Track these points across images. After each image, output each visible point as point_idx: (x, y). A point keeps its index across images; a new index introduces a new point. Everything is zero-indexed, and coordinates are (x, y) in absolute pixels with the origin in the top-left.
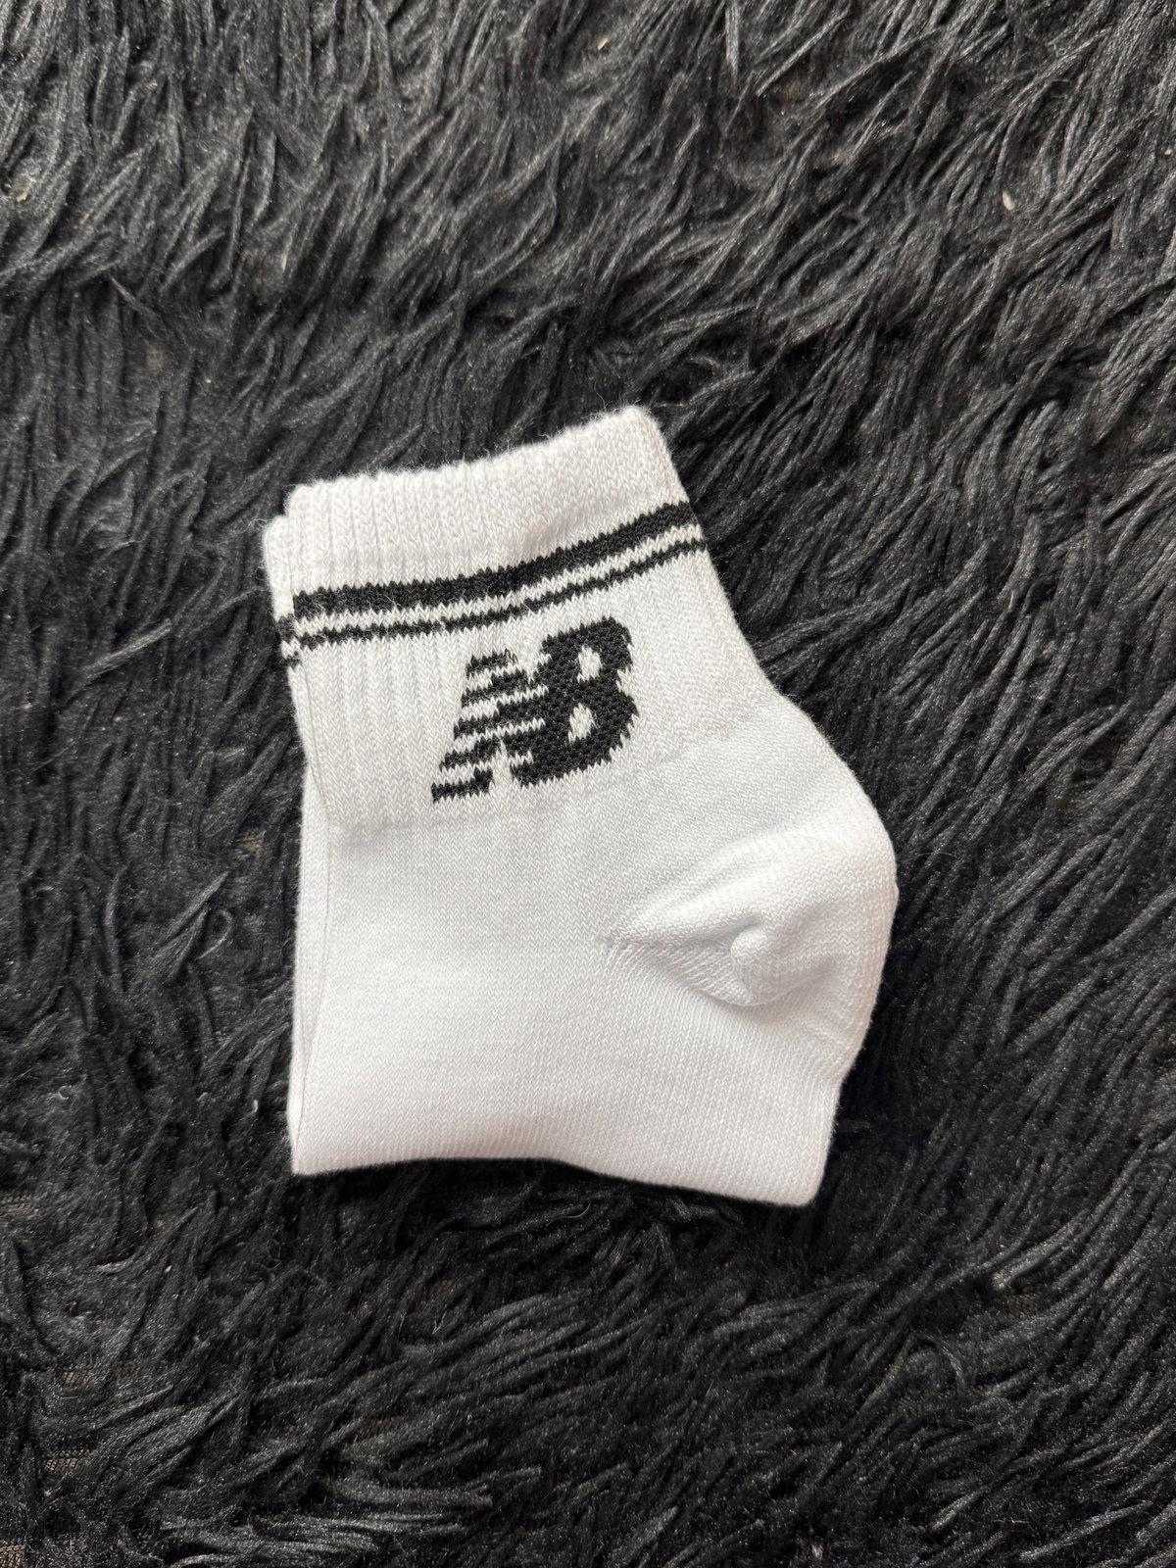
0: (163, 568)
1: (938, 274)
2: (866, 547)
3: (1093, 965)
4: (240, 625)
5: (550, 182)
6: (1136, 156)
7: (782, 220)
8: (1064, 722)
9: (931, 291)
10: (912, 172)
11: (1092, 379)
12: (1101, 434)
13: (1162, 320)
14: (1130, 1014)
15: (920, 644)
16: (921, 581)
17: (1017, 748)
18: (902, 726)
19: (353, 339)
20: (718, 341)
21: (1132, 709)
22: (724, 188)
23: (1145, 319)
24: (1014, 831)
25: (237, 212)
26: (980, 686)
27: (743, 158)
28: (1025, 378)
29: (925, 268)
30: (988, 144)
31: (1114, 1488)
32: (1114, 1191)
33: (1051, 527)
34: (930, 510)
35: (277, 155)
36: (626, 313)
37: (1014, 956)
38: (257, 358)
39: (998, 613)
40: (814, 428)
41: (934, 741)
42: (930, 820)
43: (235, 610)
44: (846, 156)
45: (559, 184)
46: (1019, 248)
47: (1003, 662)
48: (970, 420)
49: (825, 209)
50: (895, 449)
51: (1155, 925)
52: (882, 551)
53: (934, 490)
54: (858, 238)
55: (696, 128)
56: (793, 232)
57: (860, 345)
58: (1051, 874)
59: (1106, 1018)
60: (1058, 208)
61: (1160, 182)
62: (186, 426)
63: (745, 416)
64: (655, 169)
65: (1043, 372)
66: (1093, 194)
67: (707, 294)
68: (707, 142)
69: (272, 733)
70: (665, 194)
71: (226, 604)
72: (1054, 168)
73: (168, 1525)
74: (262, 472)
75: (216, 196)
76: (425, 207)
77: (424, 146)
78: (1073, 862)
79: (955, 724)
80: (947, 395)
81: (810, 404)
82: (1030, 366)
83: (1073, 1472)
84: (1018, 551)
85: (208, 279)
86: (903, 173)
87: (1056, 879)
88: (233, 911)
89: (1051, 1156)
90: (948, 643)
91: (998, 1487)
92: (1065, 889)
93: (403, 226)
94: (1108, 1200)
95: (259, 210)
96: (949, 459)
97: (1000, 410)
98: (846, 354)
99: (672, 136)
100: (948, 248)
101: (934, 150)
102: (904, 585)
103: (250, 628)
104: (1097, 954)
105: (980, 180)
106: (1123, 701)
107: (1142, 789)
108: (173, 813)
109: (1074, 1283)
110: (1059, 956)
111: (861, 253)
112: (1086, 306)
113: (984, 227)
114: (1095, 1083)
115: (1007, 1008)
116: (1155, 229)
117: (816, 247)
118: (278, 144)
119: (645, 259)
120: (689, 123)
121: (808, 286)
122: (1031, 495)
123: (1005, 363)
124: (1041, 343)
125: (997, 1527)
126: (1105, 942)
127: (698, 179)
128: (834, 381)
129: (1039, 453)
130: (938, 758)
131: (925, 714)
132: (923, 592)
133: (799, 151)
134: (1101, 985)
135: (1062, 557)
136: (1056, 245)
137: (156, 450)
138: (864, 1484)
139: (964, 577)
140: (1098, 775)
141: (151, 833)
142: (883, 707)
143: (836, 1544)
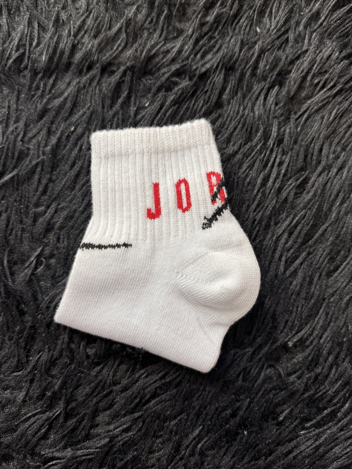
0: (13, 154)
1: (240, 51)
2: (228, 131)
3: (306, 248)
4: (39, 169)
5: (123, 30)
6: (293, 15)
7: (194, 37)
8: (290, 178)
9: (239, 56)
10: (230, 23)
11: (287, 79)
12: (292, 93)
13: (306, 60)
14: (319, 261)
15: (247, 159)
16: (245, 140)
17: (277, 187)
18: (244, 183)
19: (67, 80)
20: (179, 73)
21: (309, 173)
22: (176, 30)
23: (301, 61)
24: (279, 212)
25: (28, 44)
26: (265, 170)
27: (180, 21)
28: (269, 79)
29: (237, 49)
30: (251, 14)
31: (330, 401)
32: (320, 314)
33: (280, 122)
34: (245, 119)
35: (38, 26)
36: (150, 67)
37: (283, 247)
38: (38, 88)
39: (268, 149)
40: (209, 98)
41: (254, 187)
42: (255, 211)
43: (37, 164)
44: (210, 18)
45: (126, 31)
46: (263, 42)
47: (271, 162)
48: (254, 92)
49: (206, 34)
50: (233, 102)
51: (323, 234)
52: (233, 132)
53: (246, 113)
54: (216, 42)
55: (166, 12)
56: (197, 41)
57: (220, 72)
58: (291, 222)
59: (312, 263)
60: (273, 31)
61: (300, 22)
62: (17, 110)
63: (189, 94)
64: (155, 25)
65: (274, 77)
66: (282, 26)
67: (173, 60)
68: (169, 17)
69: (52, 201)
70: (158, 32)
71: (34, 162)
72: (270, 19)
73: (43, 453)
74: (42, 122)
75: (20, 40)
76: (86, 39)
77: (84, 22)
78: (297, 218)
79: (259, 181)
80: (247, 86)
81: (208, 90)
82: (270, 75)
83: (317, 399)
84: (272, 130)
85: (20, 65)
86: (227, 23)
87: (293, 224)
88: (45, 258)
89: (300, 305)
90: (255, 158)
91: (296, 406)
92: (296, 226)
93: (80, 46)
94: (319, 317)
95: (34, 44)
96: (250, 105)
97: (262, 89)
98: (216, 75)
99: (159, 16)
100: (243, 44)
101: (236, 16)
102: (240, 142)
103: (42, 170)
104: (307, 245)
105: (249, 24)
106: (306, 171)
107: (315, 195)
108: (23, 230)
109: (312, 342)
110: (296, 246)
111: (217, 46)
112: (283, 58)
113: (252, 37)
114: (311, 283)
115: (283, 263)
116: (301, 35)
117: (204, 45)
118: (39, 23)
119: (154, 51)
120: (163, 12)
121: (203, 57)
122: (274, 113)
123: (263, 76)
124: (272, 70)
125: (297, 418)
126: (308, 241)
127: (168, 27)
128: (214, 83)
129: (275, 101)
130: (255, 192)
131: (250, 179)
132: (246, 144)
133: (197, 17)
134: (309, 254)
135: (285, 131)
136: (274, 41)
137: (8, 118)
138: (257, 410)
139: (257, 138)
140: (301, 193)
141: (16, 236)
142: (238, 178)
143: (251, 429)
